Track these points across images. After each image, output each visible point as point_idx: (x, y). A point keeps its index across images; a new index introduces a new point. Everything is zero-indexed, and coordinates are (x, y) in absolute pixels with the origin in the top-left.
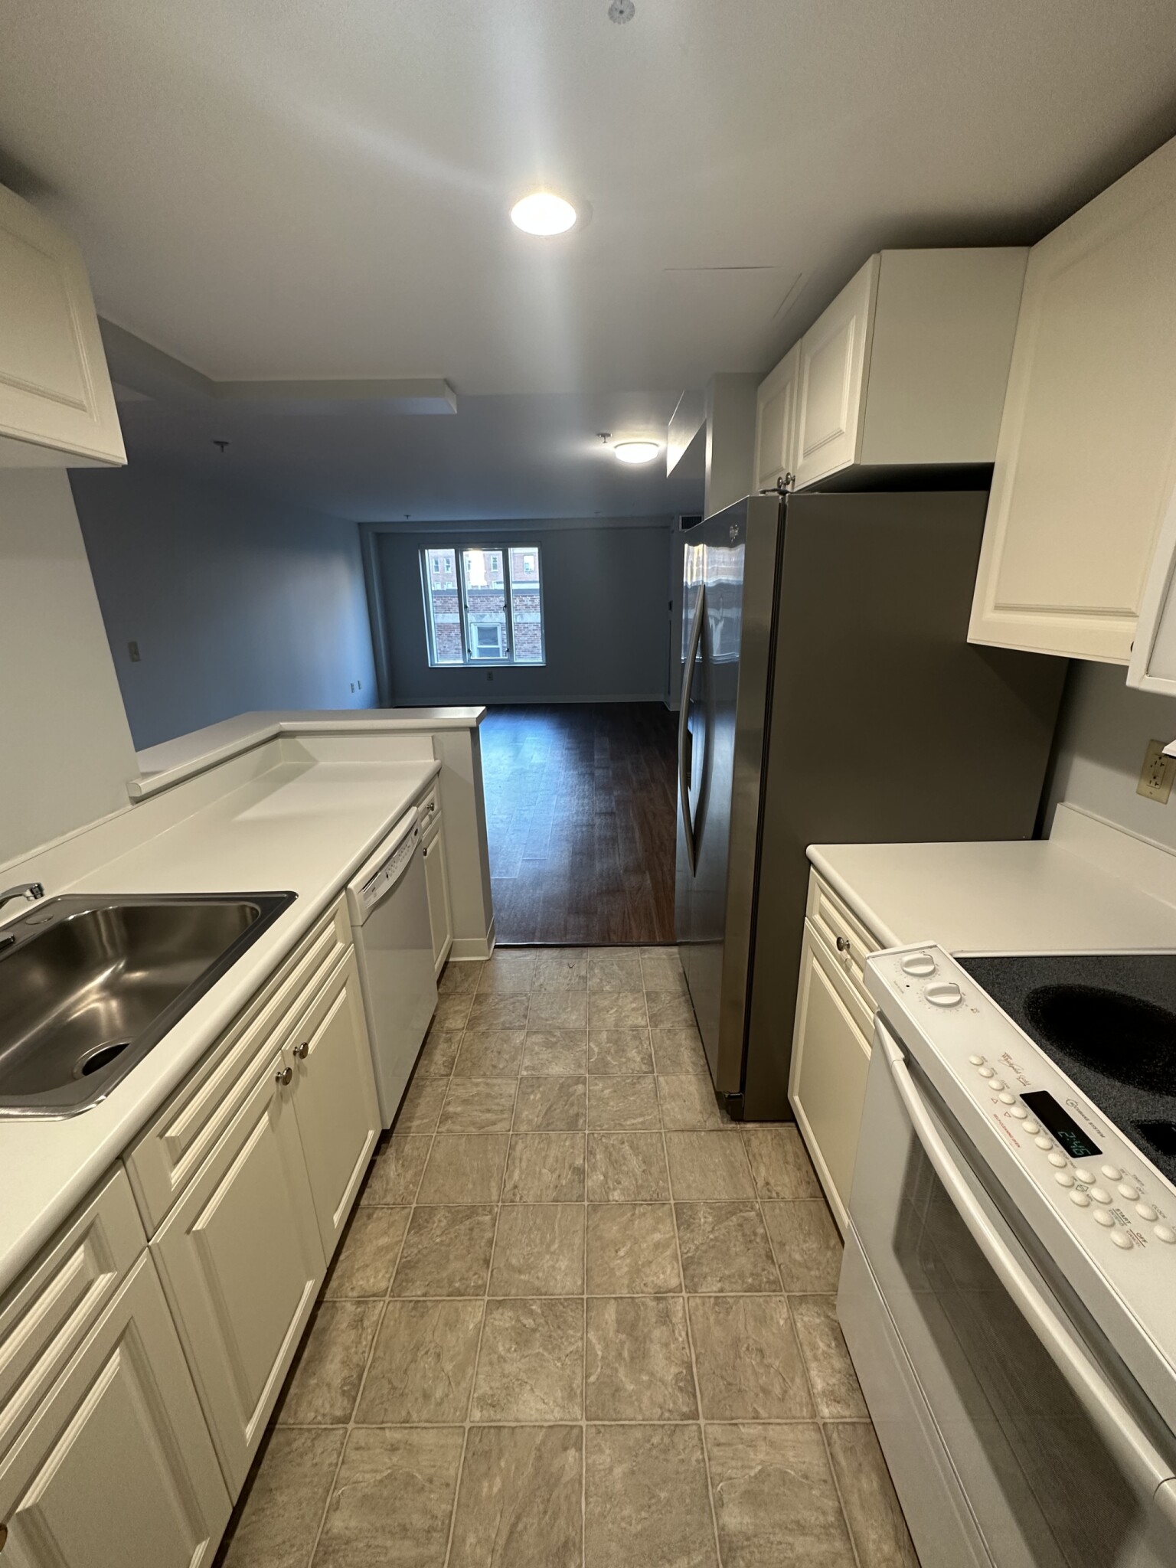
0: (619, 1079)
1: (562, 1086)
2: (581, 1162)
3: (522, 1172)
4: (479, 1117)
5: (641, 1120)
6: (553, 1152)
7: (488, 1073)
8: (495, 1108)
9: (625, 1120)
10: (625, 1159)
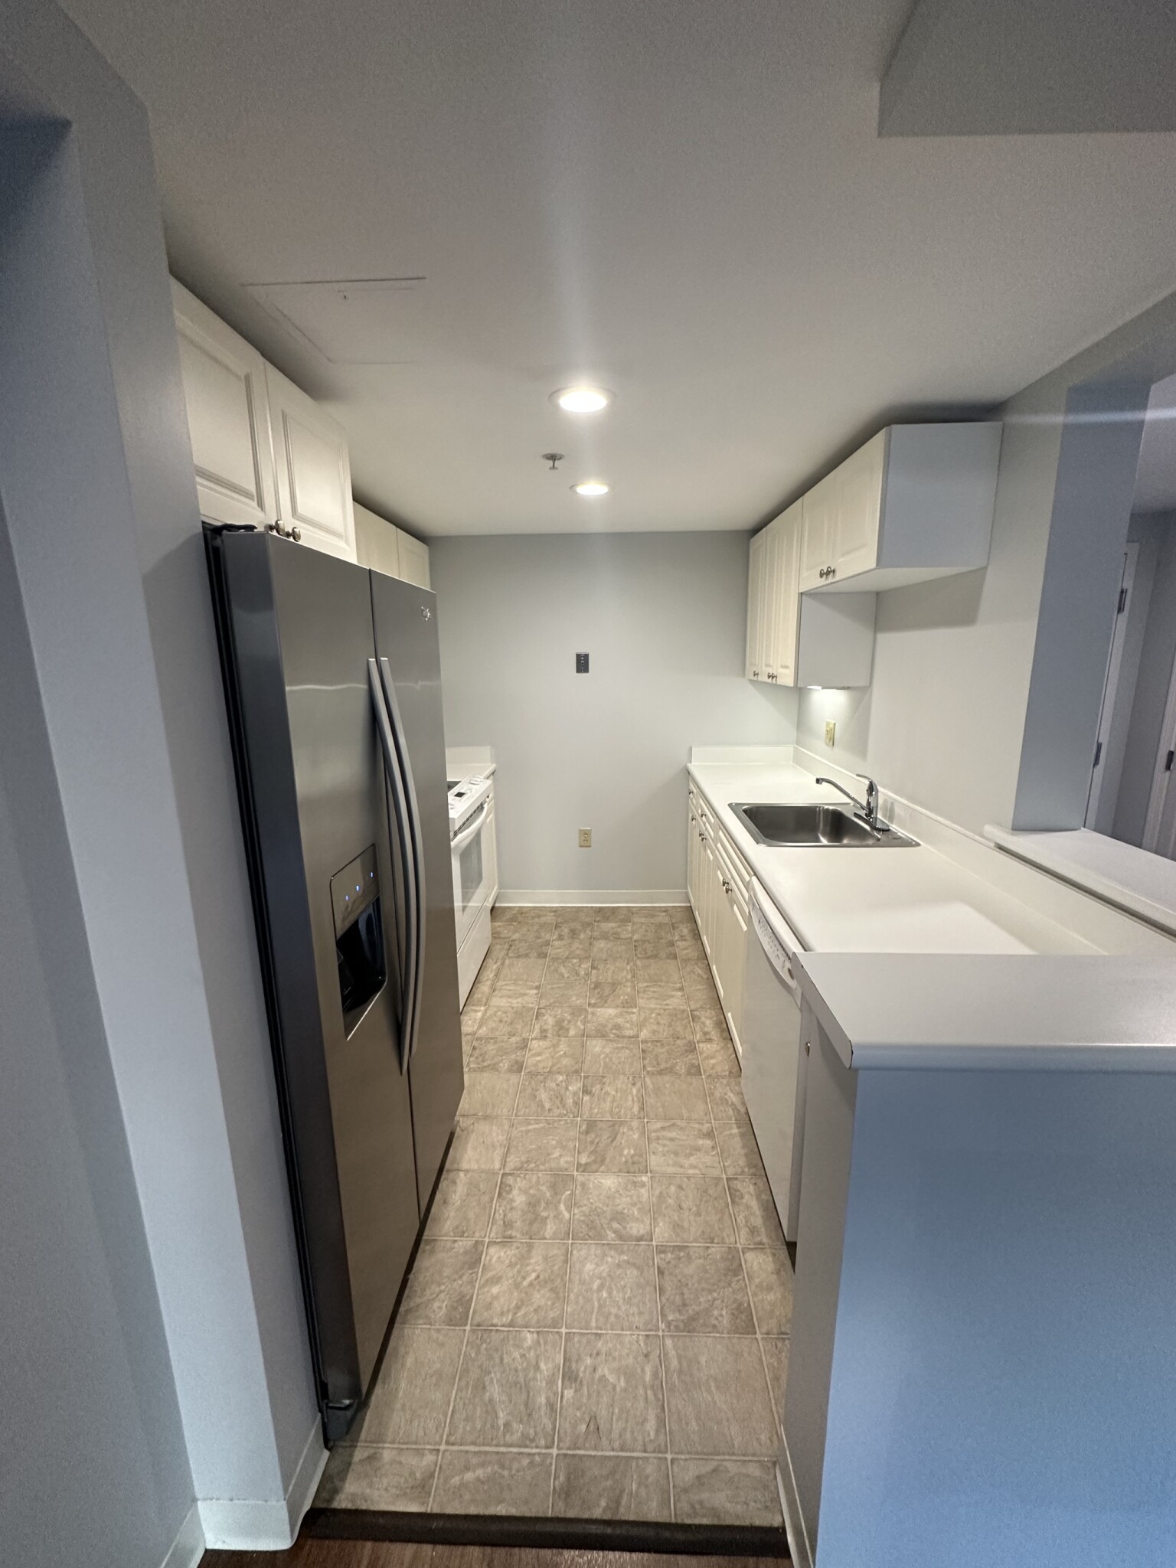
0: (542, 1167)
1: (603, 1161)
2: (584, 1098)
3: (631, 1093)
4: (678, 1134)
5: (530, 1127)
6: (607, 1106)
7: (686, 1180)
8: (667, 1142)
9: (544, 1128)
10: (551, 1099)
